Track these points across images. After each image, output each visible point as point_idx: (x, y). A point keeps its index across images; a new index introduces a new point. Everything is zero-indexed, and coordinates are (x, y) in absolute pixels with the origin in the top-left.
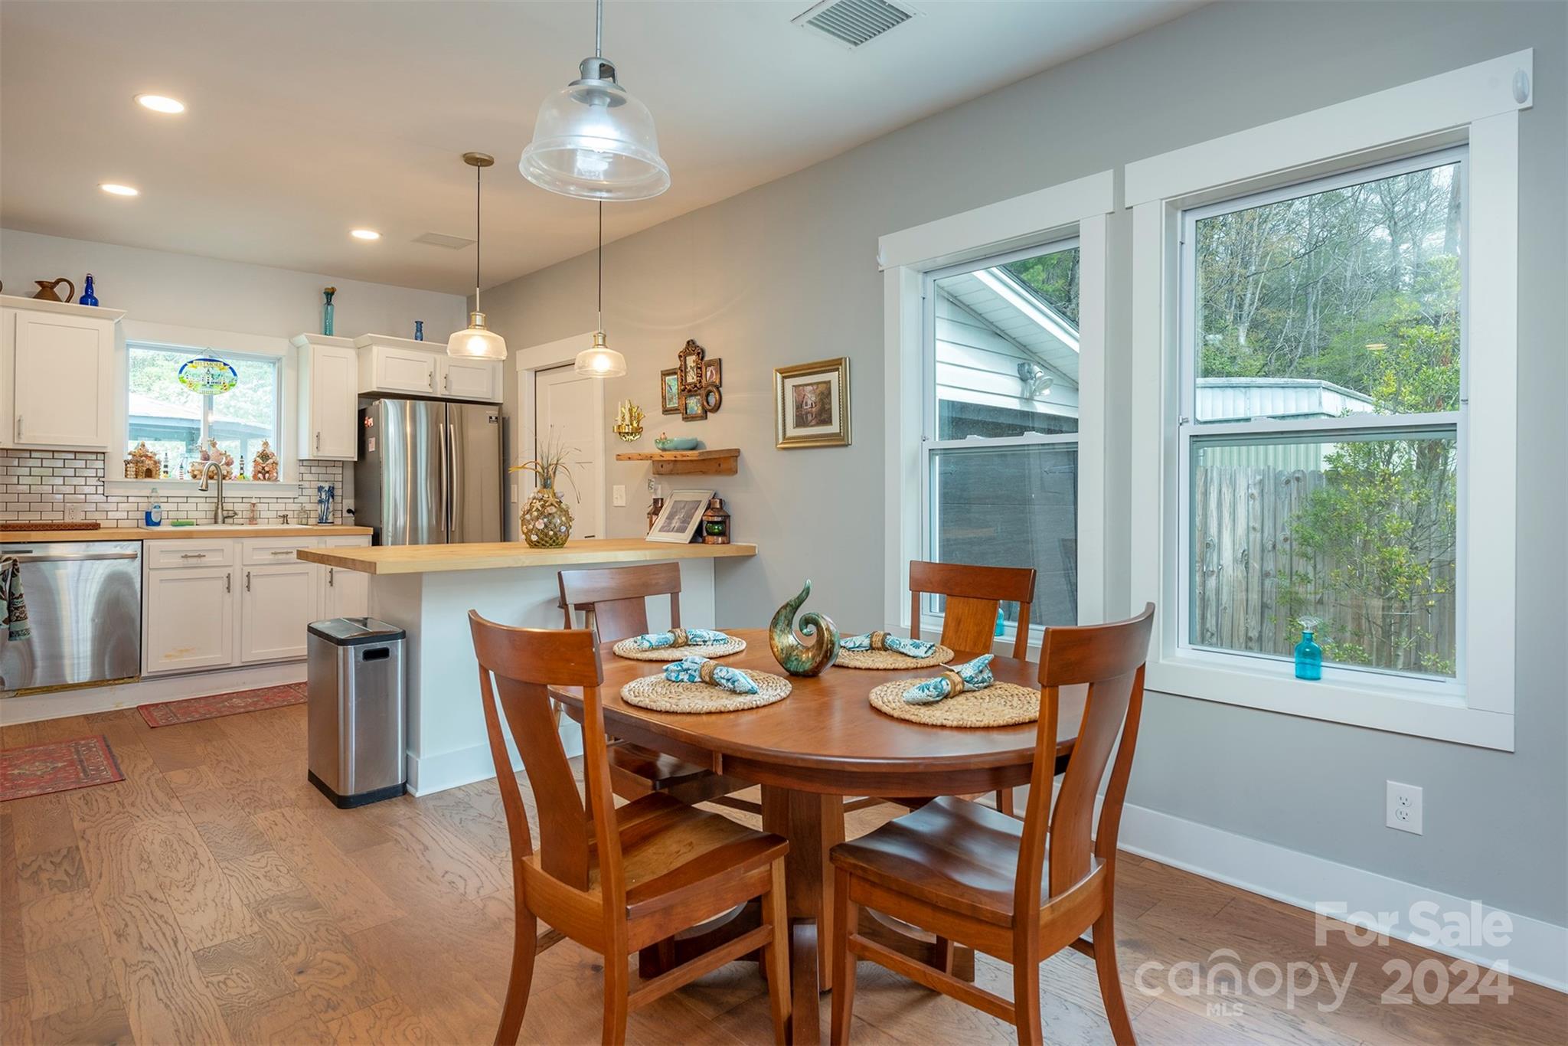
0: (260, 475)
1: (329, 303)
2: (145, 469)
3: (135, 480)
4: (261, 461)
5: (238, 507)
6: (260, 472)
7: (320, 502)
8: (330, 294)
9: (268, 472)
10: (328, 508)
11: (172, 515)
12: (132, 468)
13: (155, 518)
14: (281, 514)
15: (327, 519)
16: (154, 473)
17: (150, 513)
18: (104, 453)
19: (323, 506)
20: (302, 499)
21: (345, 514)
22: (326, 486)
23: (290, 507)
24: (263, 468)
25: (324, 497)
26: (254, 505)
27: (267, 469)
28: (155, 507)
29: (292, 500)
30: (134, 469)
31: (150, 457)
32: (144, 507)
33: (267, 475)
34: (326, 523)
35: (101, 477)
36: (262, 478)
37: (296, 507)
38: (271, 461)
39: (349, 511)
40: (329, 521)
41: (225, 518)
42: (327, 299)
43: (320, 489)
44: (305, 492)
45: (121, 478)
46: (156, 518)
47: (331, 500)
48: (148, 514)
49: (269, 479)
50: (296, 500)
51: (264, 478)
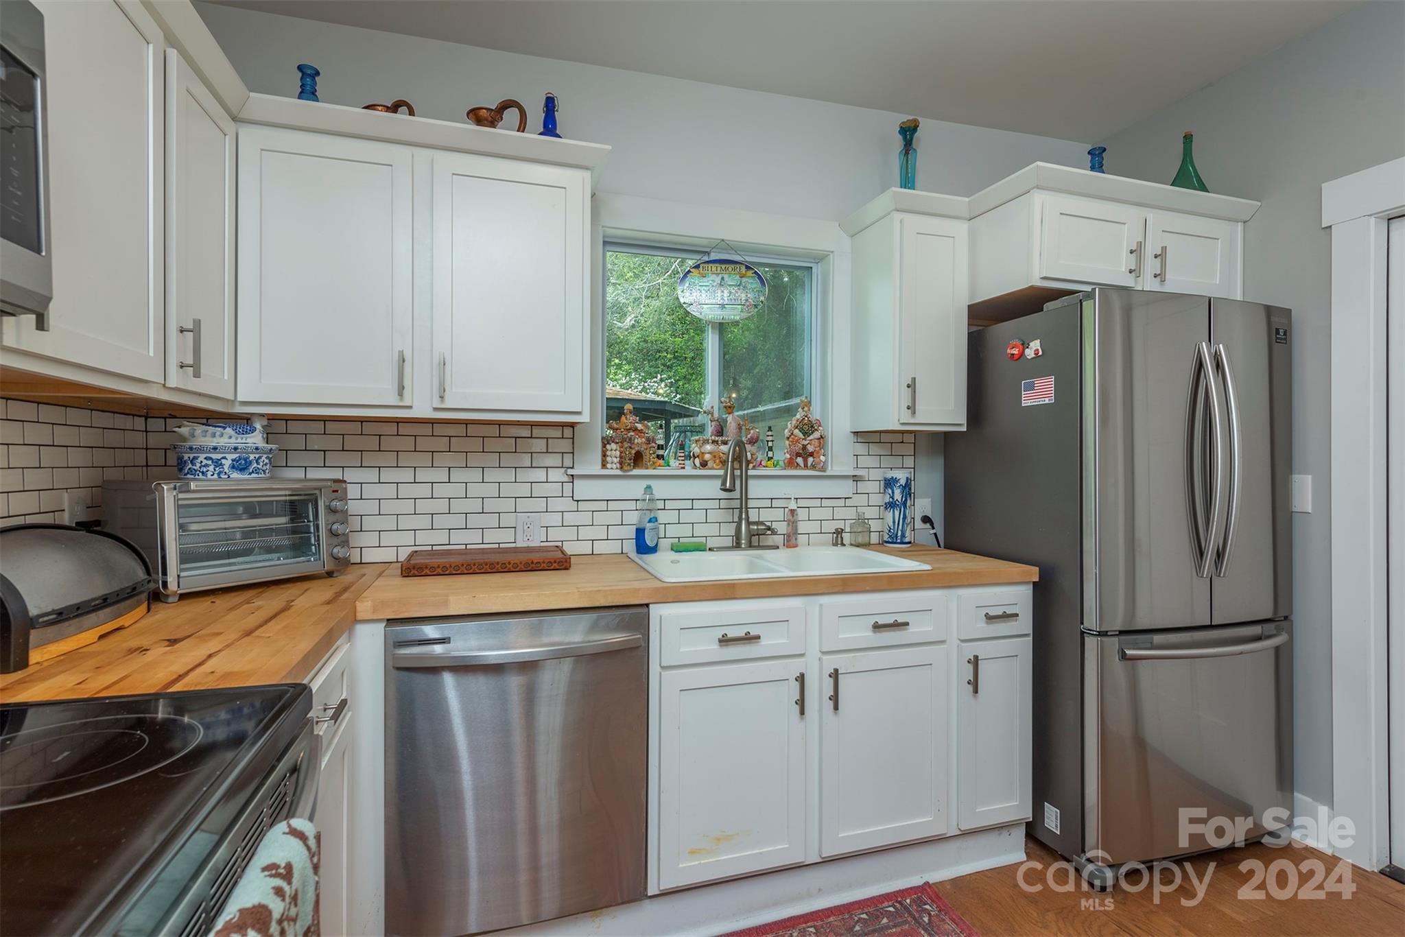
0: (800, 460)
1: (908, 146)
2: (633, 452)
3: (619, 472)
4: (801, 435)
5: (766, 516)
6: (798, 455)
7: (891, 505)
8: (908, 132)
9: (811, 454)
10: (905, 518)
11: (672, 531)
12: (614, 450)
13: (649, 541)
14: (831, 527)
15: (903, 536)
16: (646, 458)
17: (644, 530)
18: (572, 425)
19: (897, 513)
20: (857, 500)
21: (919, 524)
22: (901, 476)
23: (840, 513)
24: (804, 447)
25: (898, 496)
26: (792, 512)
27: (810, 448)
28: (650, 521)
29: (841, 502)
30: (618, 453)
31: (641, 431)
32: (633, 518)
33: (810, 460)
34: (902, 543)
35: (568, 468)
36: (803, 466)
37: (851, 514)
38: (817, 435)
39: (926, 519)
40: (907, 540)
41: (751, 535)
42: (905, 138)
43: (889, 483)
44: (862, 487)
45: (597, 470)
46: (652, 541)
47: (908, 503)
48: (640, 532)
49: (813, 467)
50: (848, 502)
51: (806, 466)
